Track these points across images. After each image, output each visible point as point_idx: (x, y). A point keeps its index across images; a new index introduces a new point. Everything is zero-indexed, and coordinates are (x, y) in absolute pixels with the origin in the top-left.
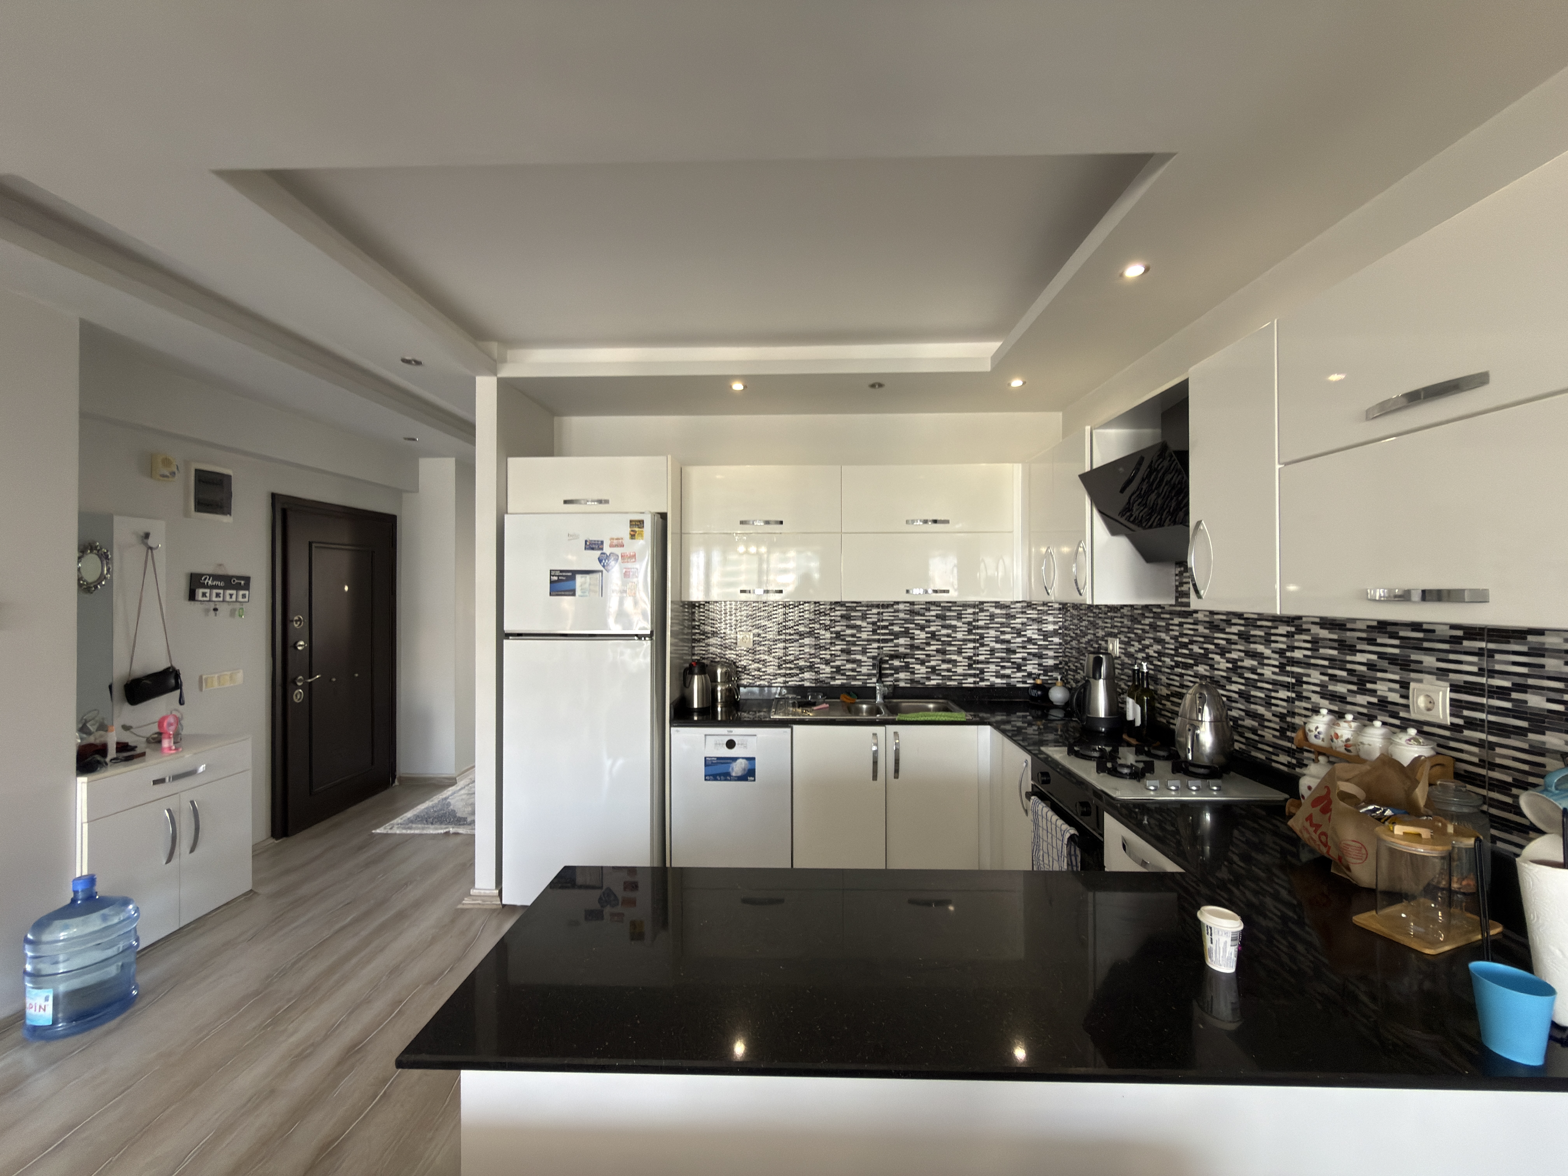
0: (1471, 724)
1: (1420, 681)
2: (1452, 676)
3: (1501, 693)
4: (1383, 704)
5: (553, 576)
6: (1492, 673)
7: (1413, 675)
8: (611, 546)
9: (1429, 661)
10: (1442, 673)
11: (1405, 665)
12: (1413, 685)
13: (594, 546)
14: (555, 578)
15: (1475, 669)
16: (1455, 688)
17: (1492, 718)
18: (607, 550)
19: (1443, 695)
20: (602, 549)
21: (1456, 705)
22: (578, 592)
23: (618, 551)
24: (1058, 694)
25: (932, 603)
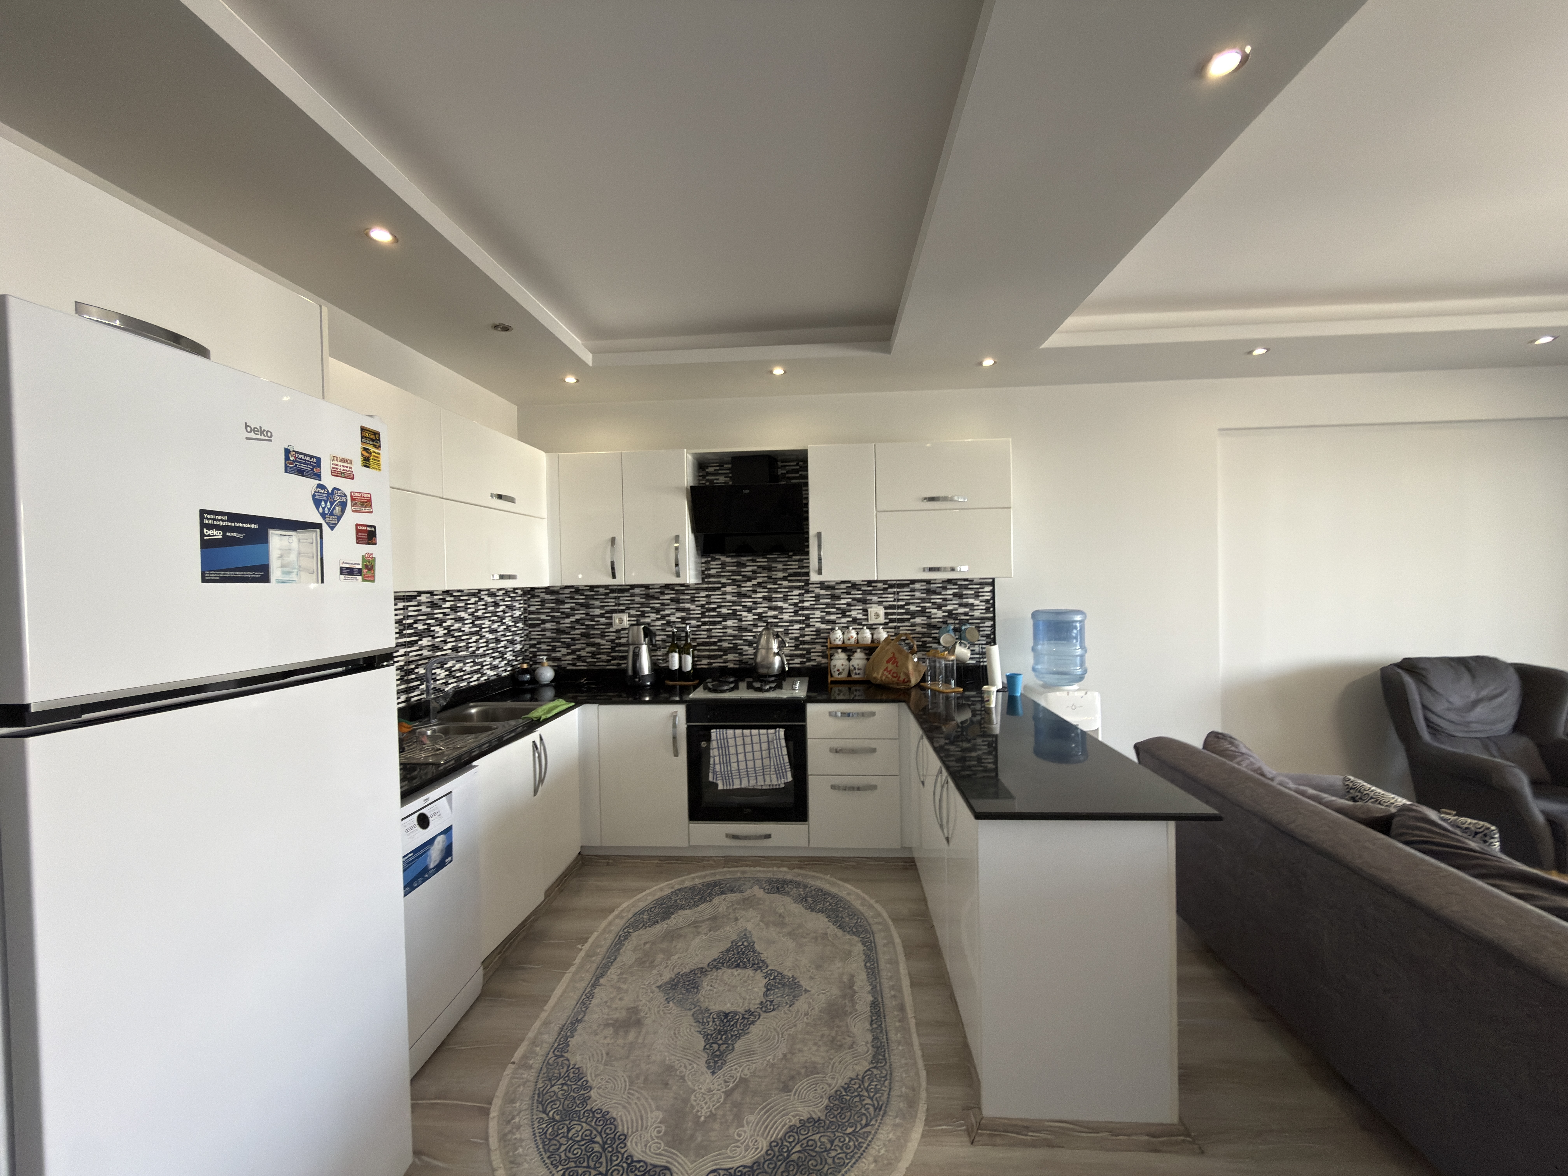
0: (892, 621)
1: (871, 607)
2: (884, 603)
3: (902, 607)
4: (855, 621)
5: (210, 527)
6: (899, 600)
7: (868, 606)
8: (335, 473)
9: (875, 599)
10: (880, 603)
11: (864, 601)
12: (869, 610)
13: (303, 467)
14: (218, 534)
15: (892, 599)
16: (886, 608)
17: (899, 617)
18: (328, 480)
19: (881, 611)
20: (318, 476)
21: (886, 614)
22: (275, 573)
23: (346, 486)
24: (547, 674)
25: (447, 593)
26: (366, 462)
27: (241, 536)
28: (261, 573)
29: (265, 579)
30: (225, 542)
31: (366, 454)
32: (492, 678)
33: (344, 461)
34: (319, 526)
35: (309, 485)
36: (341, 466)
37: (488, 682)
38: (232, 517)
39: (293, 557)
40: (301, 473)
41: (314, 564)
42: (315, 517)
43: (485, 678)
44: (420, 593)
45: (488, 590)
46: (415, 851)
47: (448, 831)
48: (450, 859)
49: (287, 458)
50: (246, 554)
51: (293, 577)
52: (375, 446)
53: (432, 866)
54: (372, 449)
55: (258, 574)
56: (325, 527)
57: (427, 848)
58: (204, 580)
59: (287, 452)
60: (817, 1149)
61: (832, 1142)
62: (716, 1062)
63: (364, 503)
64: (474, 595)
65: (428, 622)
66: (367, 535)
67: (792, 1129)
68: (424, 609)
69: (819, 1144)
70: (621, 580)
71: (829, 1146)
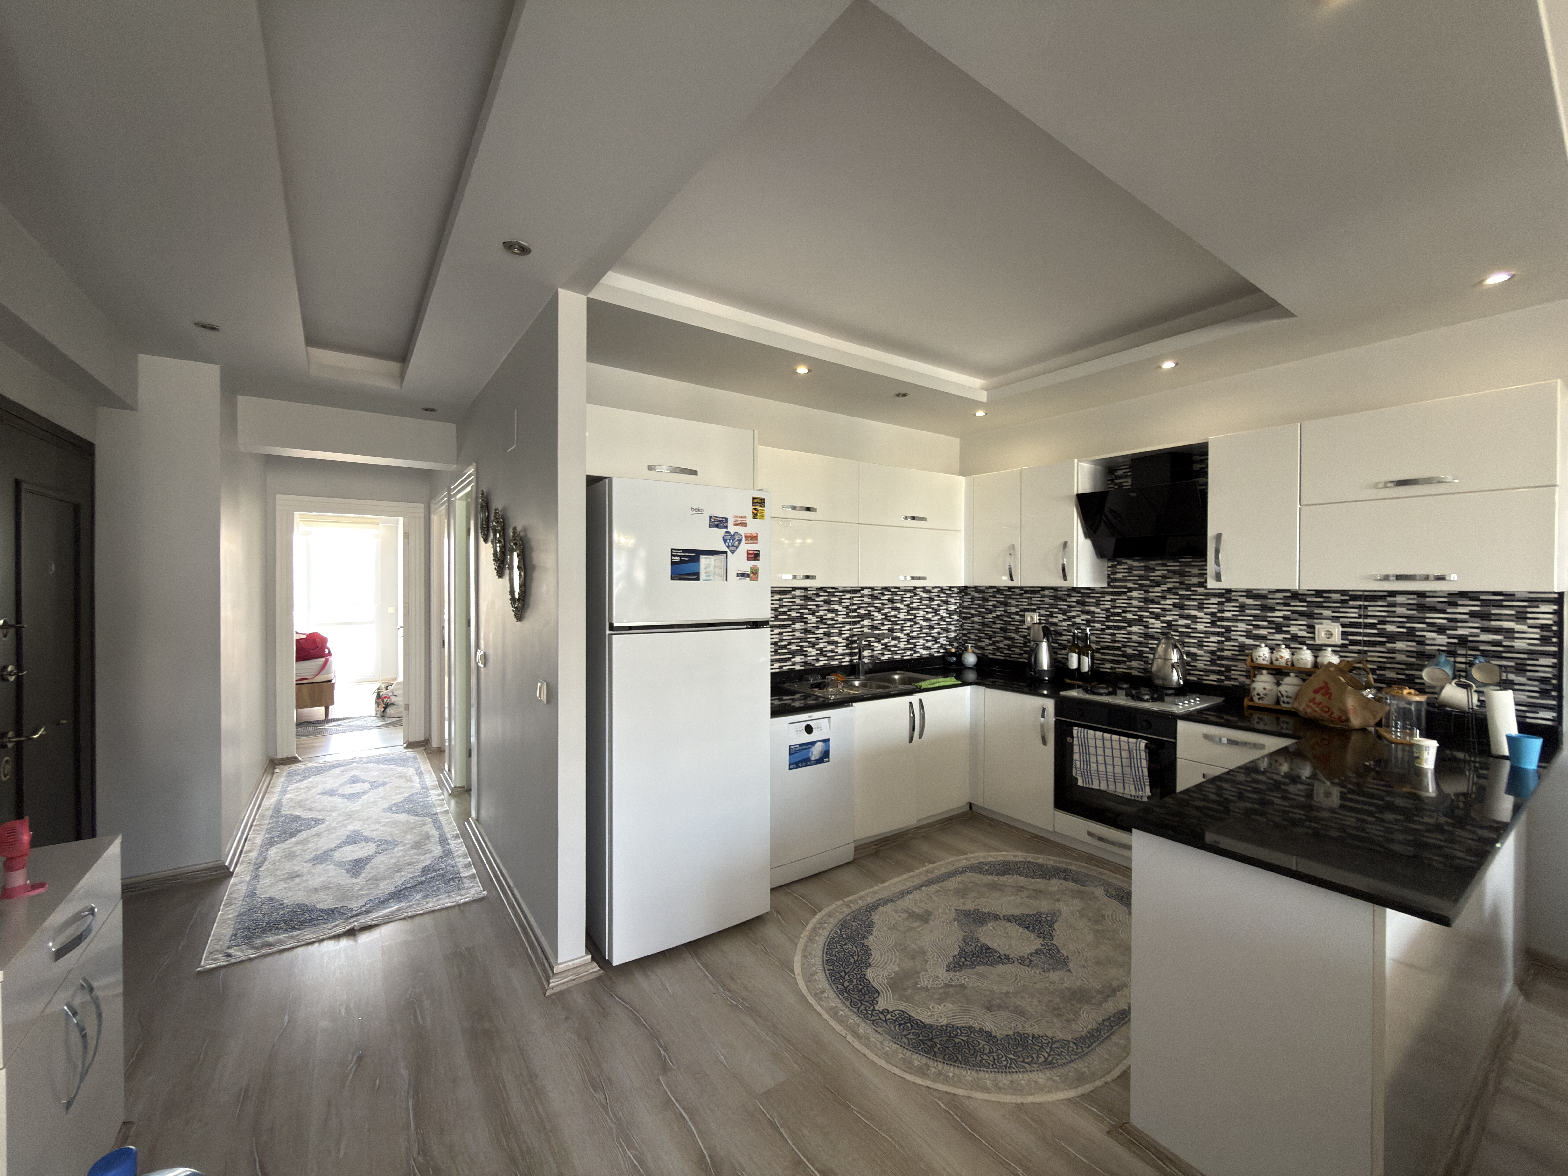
0: (1353, 643)
1: (1321, 624)
2: (1341, 620)
3: (1373, 626)
4: (1295, 638)
5: (675, 556)
6: (1366, 617)
7: (1316, 621)
8: (736, 524)
9: (1327, 613)
10: (1335, 619)
11: (1310, 616)
12: (1317, 626)
13: (719, 523)
14: (677, 559)
15: (1356, 615)
16: (1343, 626)
17: (1366, 639)
18: (732, 529)
19: (1337, 630)
20: (726, 527)
21: (1344, 634)
22: (702, 576)
23: (742, 531)
24: (970, 659)
25: (886, 588)
26: (755, 516)
27: (687, 559)
28: (696, 576)
29: (698, 579)
30: (681, 562)
31: (755, 512)
32: (924, 656)
33: (741, 517)
34: (726, 552)
35: (722, 532)
36: (739, 521)
37: (920, 658)
38: (684, 551)
39: (712, 568)
40: (717, 527)
41: (722, 572)
42: (724, 548)
43: (918, 655)
44: (863, 588)
45: (923, 588)
46: (801, 745)
47: (826, 741)
48: (827, 759)
49: (710, 520)
50: (689, 568)
51: (711, 578)
52: (761, 506)
53: (813, 759)
54: (759, 508)
55: (695, 577)
56: (729, 553)
57: (809, 746)
58: (672, 579)
59: (711, 517)
60: (977, 1048)
61: (990, 1052)
62: (955, 967)
63: (753, 538)
64: (910, 591)
65: (869, 609)
66: (755, 556)
67: (970, 1028)
68: (866, 599)
69: (981, 1046)
70: (1017, 583)
71: (986, 1052)
